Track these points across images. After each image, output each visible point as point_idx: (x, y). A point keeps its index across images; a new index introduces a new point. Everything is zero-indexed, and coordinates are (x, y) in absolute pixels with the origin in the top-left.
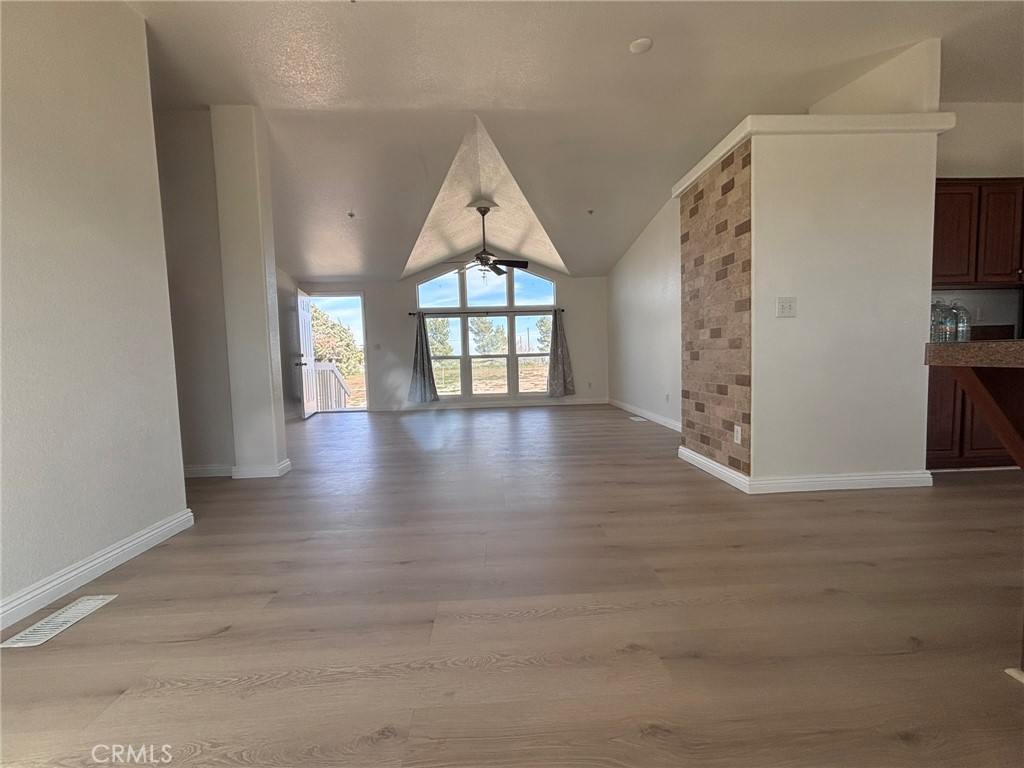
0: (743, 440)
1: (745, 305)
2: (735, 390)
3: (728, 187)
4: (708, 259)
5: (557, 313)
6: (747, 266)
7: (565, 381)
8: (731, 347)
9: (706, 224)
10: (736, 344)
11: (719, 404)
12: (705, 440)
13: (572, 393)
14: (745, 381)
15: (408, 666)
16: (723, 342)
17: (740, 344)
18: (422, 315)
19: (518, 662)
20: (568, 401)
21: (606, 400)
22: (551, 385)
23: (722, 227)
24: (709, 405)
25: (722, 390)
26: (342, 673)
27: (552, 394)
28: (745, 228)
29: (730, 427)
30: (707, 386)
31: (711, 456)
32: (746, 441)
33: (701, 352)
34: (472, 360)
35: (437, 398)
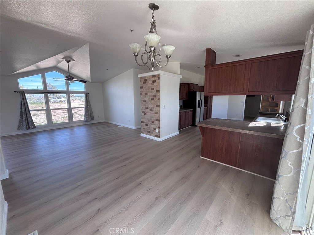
0: (158, 131)
1: (158, 106)
2: (156, 122)
3: (154, 82)
4: (149, 94)
5: (87, 94)
6: (159, 99)
7: (91, 116)
8: (155, 114)
9: (148, 87)
10: (156, 113)
11: (152, 125)
12: (148, 132)
13: (93, 119)
14: (159, 121)
16: (153, 112)
17: (157, 113)
18: (23, 92)
20: (92, 122)
21: (104, 121)
22: (86, 118)
23: (153, 89)
24: (149, 125)
25: (153, 122)
27: (87, 121)
28: (158, 91)
29: (155, 129)
30: (149, 121)
31: (150, 135)
32: (159, 132)
33: (147, 114)
34: (51, 110)
35: (35, 127)
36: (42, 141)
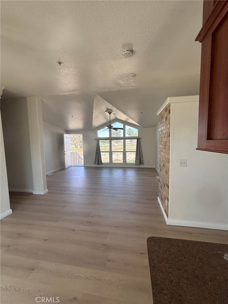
0: (167, 206)
1: (168, 161)
3: (166, 118)
5: (138, 139)
7: (140, 160)
8: (166, 173)
11: (164, 189)
12: (162, 199)
13: (143, 164)
14: (168, 186)
15: (95, 278)
16: (165, 170)
18: (98, 140)
19: (123, 284)
20: (141, 166)
22: (136, 161)
25: (164, 185)
26: (80, 276)
27: (136, 164)
29: (165, 199)
30: (162, 182)
31: (162, 205)
33: (162, 169)
34: (113, 153)
35: (102, 164)
36: (105, 174)
